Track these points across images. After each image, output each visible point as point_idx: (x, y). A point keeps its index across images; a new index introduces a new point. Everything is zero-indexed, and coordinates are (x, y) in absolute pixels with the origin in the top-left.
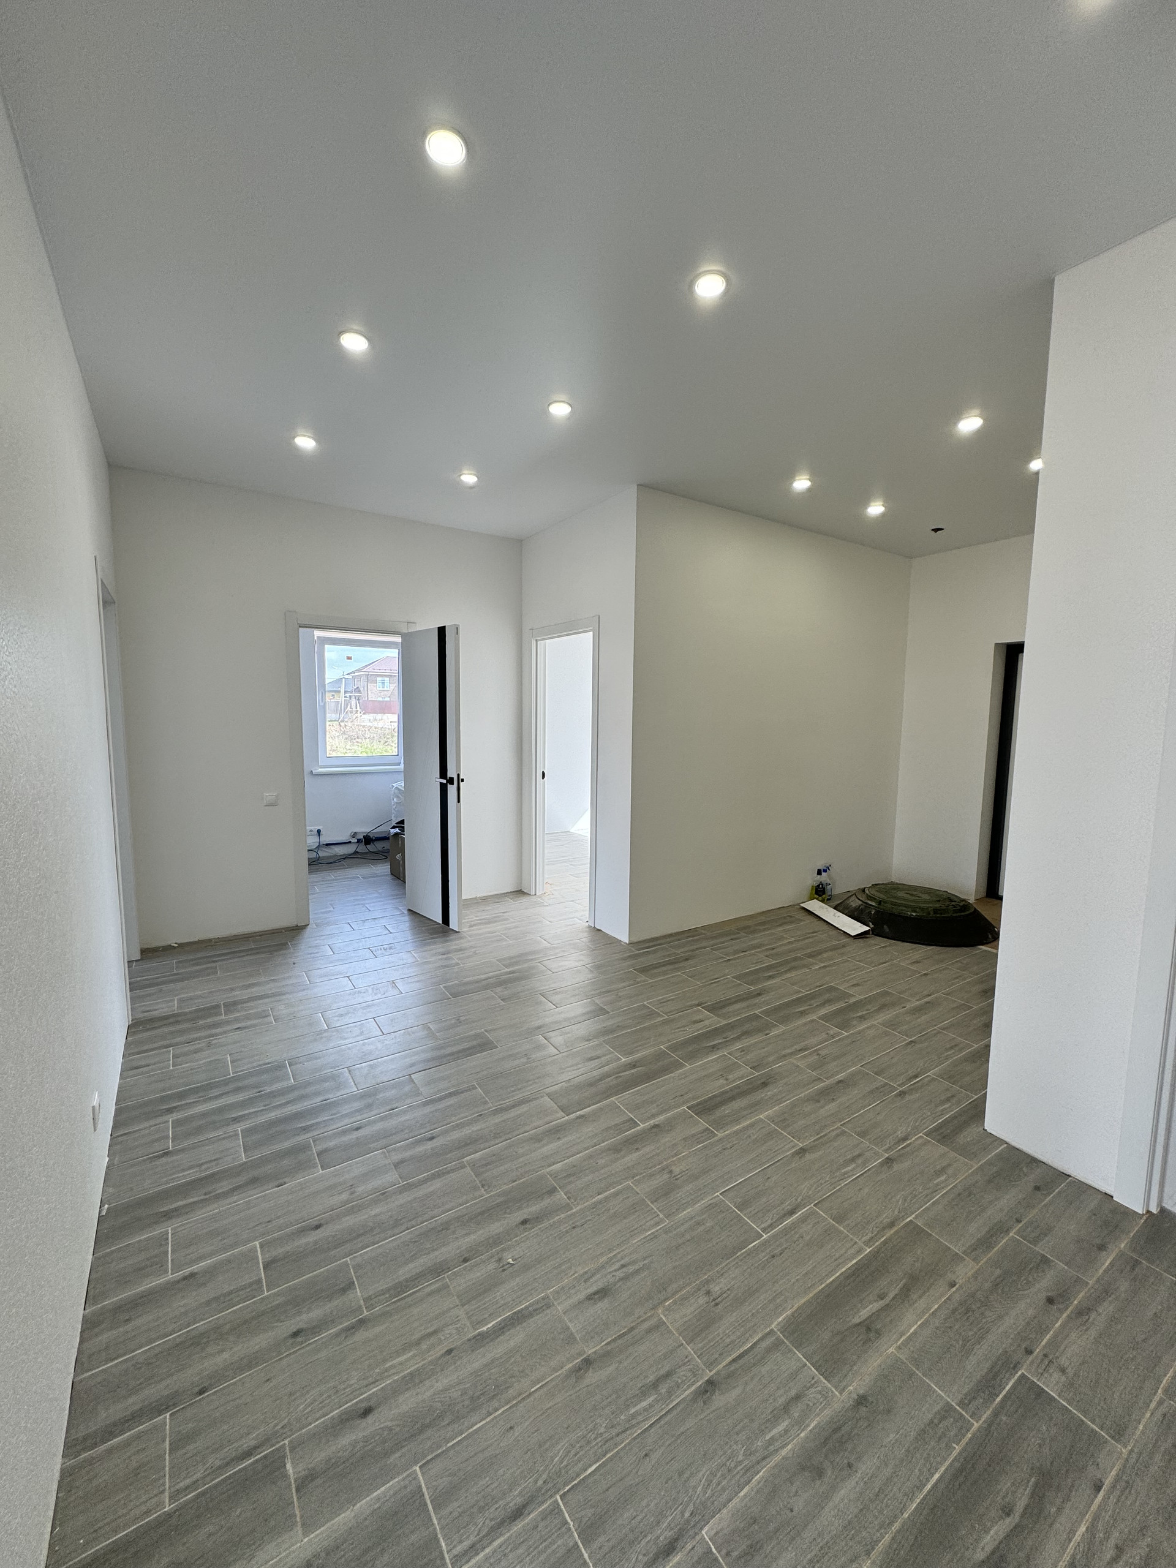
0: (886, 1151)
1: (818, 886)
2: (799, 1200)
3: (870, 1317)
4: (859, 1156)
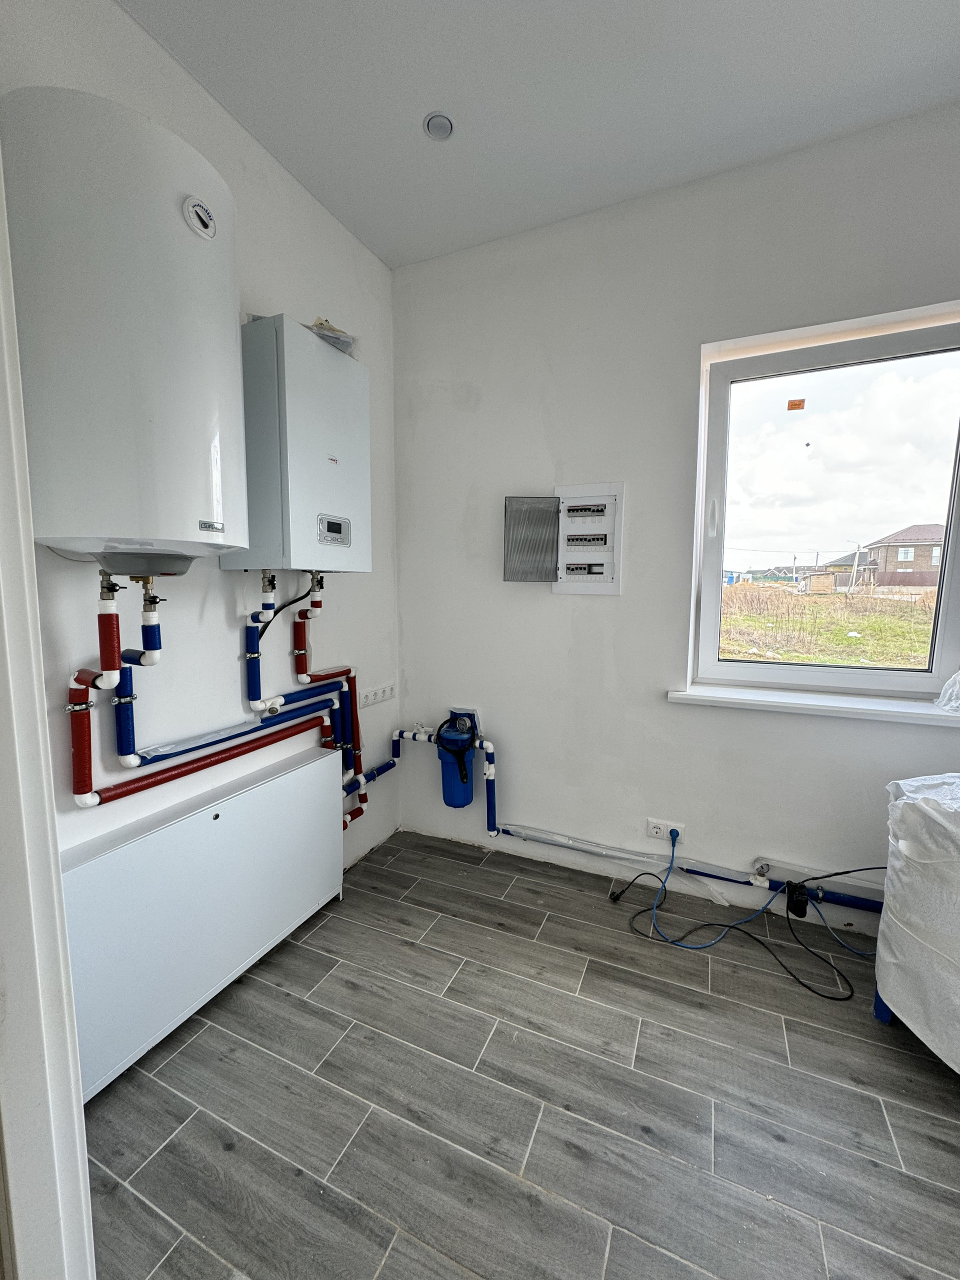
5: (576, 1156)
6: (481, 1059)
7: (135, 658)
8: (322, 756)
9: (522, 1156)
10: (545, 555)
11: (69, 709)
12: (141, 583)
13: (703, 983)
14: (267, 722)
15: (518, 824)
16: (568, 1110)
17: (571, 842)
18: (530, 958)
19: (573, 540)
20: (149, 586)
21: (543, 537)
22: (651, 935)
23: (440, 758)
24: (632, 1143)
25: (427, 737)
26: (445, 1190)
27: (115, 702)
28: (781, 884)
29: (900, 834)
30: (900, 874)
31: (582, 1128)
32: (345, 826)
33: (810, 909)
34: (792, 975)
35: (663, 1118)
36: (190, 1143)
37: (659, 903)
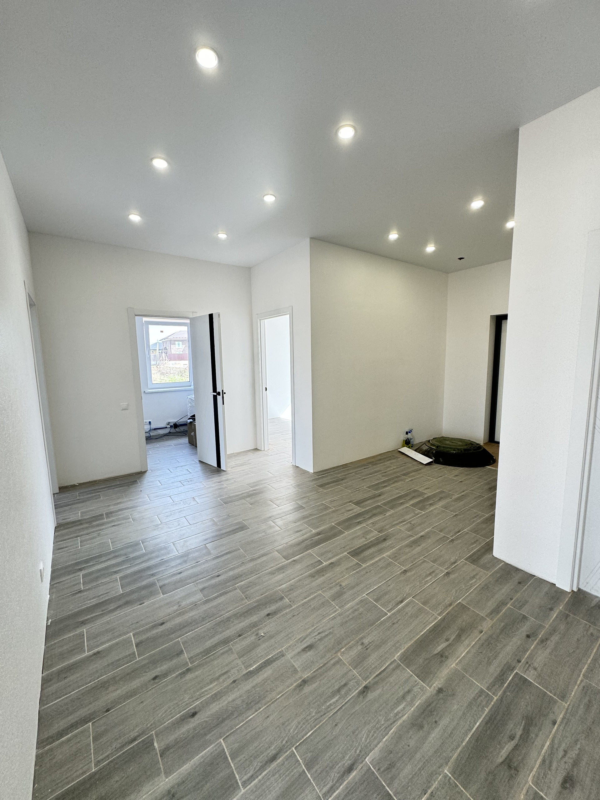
0: (446, 569)
1: (407, 440)
2: (405, 595)
3: (442, 650)
4: (433, 572)
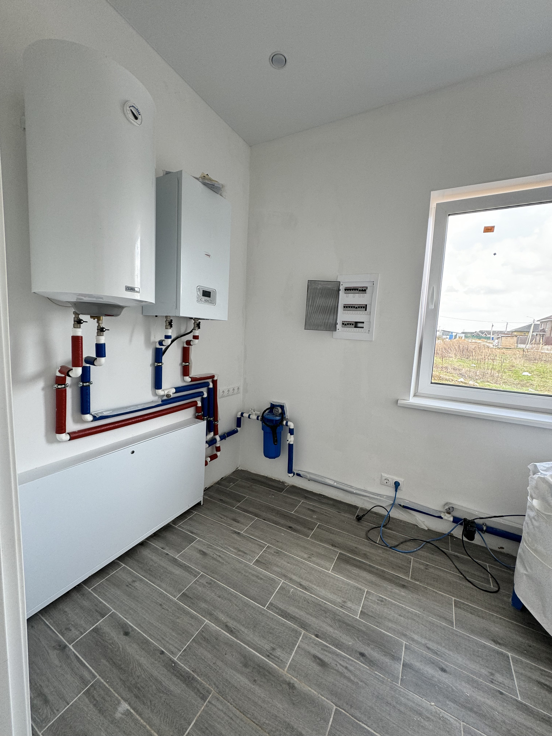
5: (319, 664)
6: (270, 602)
7: (91, 361)
8: (196, 423)
9: (288, 660)
10: (330, 315)
11: (55, 387)
12: (96, 320)
13: (406, 573)
14: (165, 402)
15: (304, 471)
16: (317, 637)
17: (335, 484)
18: (305, 548)
19: (347, 307)
20: (100, 322)
21: (329, 303)
22: (378, 542)
23: (263, 429)
24: (353, 661)
25: (256, 417)
26: (242, 673)
27: (80, 385)
28: (461, 519)
29: (534, 495)
30: (533, 520)
31: (325, 649)
32: (206, 464)
33: (477, 536)
34: (462, 574)
35: (373, 649)
36: (106, 629)
37: (385, 524)
